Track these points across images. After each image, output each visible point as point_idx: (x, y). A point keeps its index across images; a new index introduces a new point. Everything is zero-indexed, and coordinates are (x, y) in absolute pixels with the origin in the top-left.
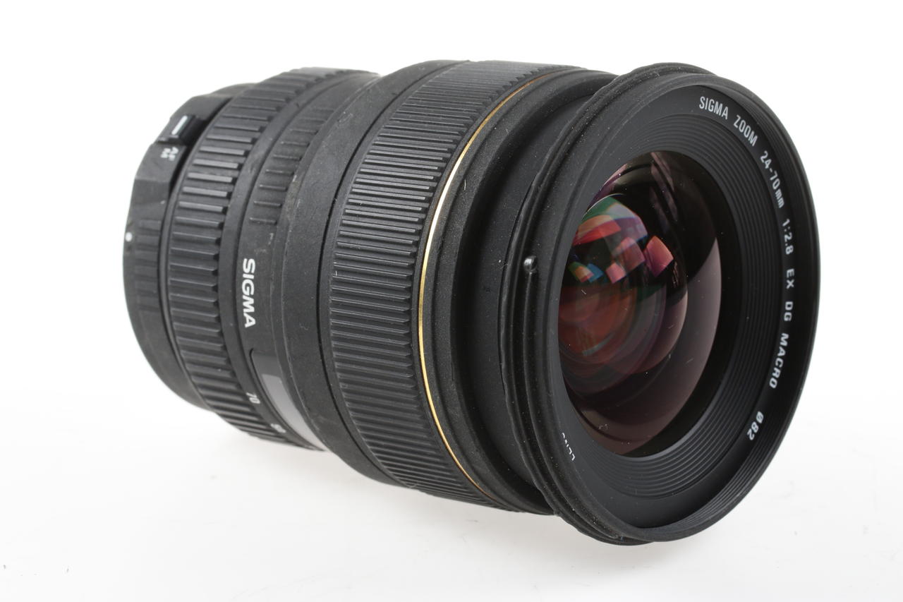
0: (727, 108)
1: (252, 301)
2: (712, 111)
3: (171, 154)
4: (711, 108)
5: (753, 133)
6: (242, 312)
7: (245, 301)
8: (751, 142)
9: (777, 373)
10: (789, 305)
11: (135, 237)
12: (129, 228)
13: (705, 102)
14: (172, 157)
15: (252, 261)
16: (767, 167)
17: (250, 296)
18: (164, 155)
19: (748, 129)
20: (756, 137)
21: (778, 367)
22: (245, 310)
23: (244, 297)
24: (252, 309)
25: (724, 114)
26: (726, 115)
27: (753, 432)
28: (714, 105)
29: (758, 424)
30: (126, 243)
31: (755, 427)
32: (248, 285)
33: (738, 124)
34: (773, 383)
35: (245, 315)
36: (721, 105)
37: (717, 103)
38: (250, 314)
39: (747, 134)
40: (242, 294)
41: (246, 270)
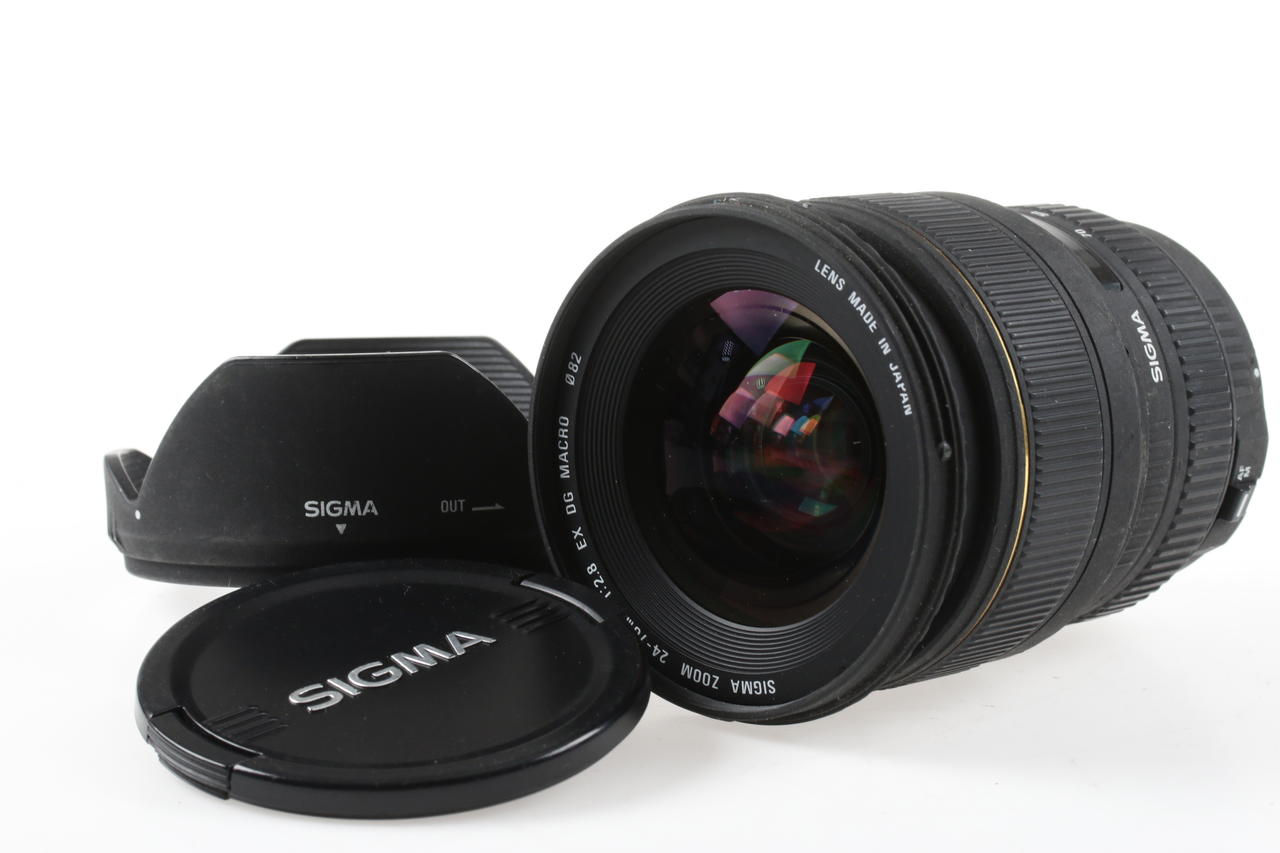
0: (735, 691)
1: (1143, 339)
2: (755, 683)
3: (1244, 472)
4: (757, 685)
5: (689, 677)
6: (1146, 324)
7: (1148, 337)
8: (688, 666)
9: (563, 434)
10: (572, 510)
11: (1252, 373)
12: (1259, 381)
13: (768, 688)
14: (1241, 470)
15: (1156, 380)
16: (656, 648)
17: (1146, 343)
18: (1248, 469)
19: (697, 678)
20: (683, 673)
21: (563, 439)
22: (1144, 327)
23: (1150, 340)
24: (1140, 330)
25: (737, 685)
26: (733, 684)
27: (575, 362)
28: (754, 689)
29: (571, 372)
30: (1257, 367)
31: (575, 368)
32: (1152, 354)
33: (713, 680)
34: (565, 421)
35: (1142, 323)
36: (744, 692)
37: (751, 692)
38: (1140, 325)
39: (698, 673)
40: (1153, 343)
41: (1157, 369)
